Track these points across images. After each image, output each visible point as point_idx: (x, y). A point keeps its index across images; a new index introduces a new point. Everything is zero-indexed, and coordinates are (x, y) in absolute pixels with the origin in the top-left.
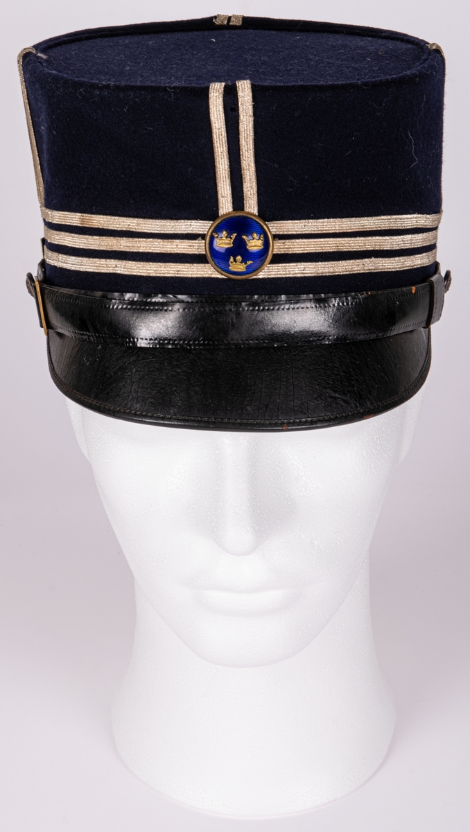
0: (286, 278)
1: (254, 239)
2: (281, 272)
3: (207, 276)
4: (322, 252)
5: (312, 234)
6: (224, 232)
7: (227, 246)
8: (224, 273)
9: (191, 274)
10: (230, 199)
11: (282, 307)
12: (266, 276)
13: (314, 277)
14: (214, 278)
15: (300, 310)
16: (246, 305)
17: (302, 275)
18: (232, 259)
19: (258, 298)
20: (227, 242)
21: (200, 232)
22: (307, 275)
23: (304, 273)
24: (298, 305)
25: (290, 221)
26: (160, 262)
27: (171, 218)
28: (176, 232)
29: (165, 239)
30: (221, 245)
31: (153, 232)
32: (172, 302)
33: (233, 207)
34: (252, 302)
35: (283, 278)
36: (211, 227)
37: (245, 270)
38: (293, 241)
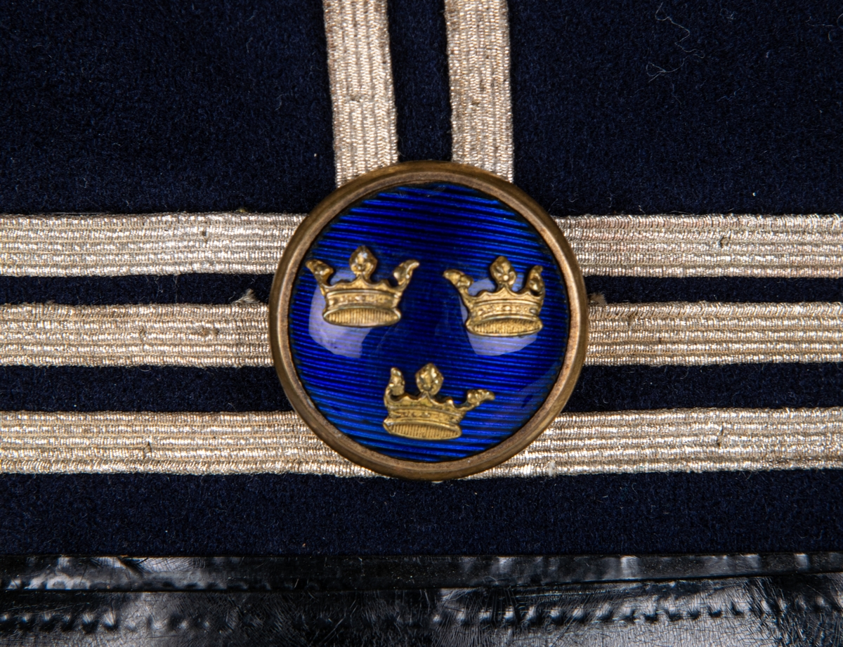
0: (641, 475)
1: (497, 287)
2: (618, 452)
3: (278, 467)
4: (798, 364)
5: (752, 280)
6: (362, 257)
7: (370, 320)
8: (358, 449)
9: (208, 463)
10: (384, 105)
11: (626, 609)
12: (550, 470)
13: (763, 473)
14: (311, 477)
15: (709, 622)
16: (461, 600)
17: (709, 466)
18: (396, 379)
19: (513, 568)
20: (375, 298)
21: (250, 268)
22: (733, 466)
23: (721, 459)
24: (695, 603)
25: (660, 219)
26: (67, 409)
27: (115, 208)
28: (136, 270)
29: (88, 302)
30: (345, 318)
31: (32, 272)
32: (117, 589)
33: (401, 146)
34: (488, 586)
35: (625, 475)
36: (294, 241)
37: (456, 433)
38: (672, 309)
